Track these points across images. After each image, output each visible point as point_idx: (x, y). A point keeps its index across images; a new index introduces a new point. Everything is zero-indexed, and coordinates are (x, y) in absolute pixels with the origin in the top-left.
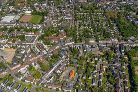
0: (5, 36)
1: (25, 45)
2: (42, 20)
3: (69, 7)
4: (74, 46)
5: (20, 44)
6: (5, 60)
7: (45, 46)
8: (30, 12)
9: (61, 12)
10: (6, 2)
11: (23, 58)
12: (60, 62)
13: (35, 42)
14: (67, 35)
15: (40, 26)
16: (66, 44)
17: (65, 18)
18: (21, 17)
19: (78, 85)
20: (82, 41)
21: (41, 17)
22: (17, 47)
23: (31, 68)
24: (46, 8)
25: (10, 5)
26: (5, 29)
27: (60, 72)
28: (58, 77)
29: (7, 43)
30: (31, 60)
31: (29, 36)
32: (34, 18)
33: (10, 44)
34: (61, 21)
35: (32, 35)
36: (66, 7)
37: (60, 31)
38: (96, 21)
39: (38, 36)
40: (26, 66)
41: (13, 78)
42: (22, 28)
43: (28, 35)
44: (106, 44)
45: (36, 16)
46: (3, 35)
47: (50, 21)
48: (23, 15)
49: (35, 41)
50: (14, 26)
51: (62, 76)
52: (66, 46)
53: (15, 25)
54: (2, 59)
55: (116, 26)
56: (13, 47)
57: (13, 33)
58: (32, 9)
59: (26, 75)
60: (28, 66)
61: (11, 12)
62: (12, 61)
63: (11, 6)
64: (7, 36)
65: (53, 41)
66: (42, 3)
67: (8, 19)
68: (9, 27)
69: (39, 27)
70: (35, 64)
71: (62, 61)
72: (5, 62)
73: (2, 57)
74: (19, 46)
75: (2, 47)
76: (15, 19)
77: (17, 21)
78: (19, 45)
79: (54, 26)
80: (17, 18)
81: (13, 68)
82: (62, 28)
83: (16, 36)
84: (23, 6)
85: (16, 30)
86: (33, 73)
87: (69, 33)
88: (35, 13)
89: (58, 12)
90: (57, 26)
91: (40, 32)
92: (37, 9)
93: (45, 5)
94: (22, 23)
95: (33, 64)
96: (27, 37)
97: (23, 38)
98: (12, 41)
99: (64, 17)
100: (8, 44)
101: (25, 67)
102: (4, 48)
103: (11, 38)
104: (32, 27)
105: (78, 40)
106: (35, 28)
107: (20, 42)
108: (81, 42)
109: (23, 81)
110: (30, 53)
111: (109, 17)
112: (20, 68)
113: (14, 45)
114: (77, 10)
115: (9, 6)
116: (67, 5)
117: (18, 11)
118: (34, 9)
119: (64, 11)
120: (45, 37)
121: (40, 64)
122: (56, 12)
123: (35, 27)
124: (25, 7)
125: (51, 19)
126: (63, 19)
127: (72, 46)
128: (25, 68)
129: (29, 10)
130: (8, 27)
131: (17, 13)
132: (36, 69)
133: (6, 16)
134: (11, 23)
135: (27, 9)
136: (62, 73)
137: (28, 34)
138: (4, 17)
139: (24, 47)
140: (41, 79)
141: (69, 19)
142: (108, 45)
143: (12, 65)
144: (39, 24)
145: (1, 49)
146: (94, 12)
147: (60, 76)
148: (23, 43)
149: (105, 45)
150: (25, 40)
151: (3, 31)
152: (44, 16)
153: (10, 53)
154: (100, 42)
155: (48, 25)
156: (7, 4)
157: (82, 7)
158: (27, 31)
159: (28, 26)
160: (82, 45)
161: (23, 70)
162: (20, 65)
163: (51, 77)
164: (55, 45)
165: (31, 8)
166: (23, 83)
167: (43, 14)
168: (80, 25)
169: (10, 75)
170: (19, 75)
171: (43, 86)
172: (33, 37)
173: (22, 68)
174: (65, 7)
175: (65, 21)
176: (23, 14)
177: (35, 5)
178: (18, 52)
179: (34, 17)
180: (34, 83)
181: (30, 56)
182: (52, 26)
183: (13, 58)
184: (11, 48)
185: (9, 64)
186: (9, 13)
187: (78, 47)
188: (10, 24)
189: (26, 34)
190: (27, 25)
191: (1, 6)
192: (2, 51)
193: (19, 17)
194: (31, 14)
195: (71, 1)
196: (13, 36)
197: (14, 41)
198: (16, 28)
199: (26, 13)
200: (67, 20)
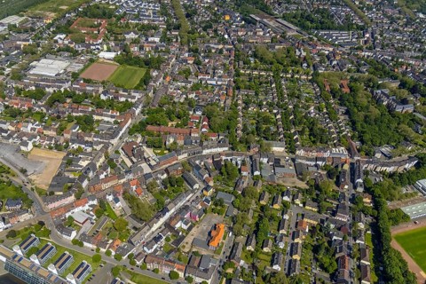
0: (38, 113)
1: (90, 144)
2: (146, 81)
3: (221, 51)
4: (229, 158)
5: (79, 139)
6: (30, 181)
7: (149, 152)
8: (112, 55)
9: (197, 63)
10: (48, 22)
11: (82, 178)
12: (187, 199)
13: (120, 138)
14: (209, 126)
15: (138, 96)
16: (206, 152)
17: (209, 79)
18: (85, 67)
19: (232, 265)
20: (252, 146)
21: (141, 72)
22: (67, 147)
23: (102, 209)
24: (157, 48)
25: (59, 30)
26: (39, 94)
27: (185, 227)
28: (179, 240)
29: (40, 133)
30: (105, 186)
31: (106, 119)
32: (122, 73)
33: (50, 138)
34: (195, 88)
35: (112, 117)
36: (213, 51)
37: (191, 113)
38: (291, 95)
39: (130, 121)
40: (91, 203)
41: (48, 233)
42: (86, 95)
43: (103, 118)
44: (317, 159)
45: (128, 67)
46: (30, 109)
47: (166, 83)
48: (92, 61)
49: (120, 135)
50: (65, 90)
51: (189, 239)
52: (207, 157)
53: (67, 85)
54: (24, 178)
55: (345, 114)
56: (58, 147)
57: (61, 107)
58: (118, 48)
59: (87, 228)
60: (95, 202)
61: (59, 50)
62: (51, 186)
63: (62, 33)
64: (43, 116)
65: (172, 140)
66: (149, 33)
67: (48, 67)
68: (50, 90)
69: (134, 97)
70: (116, 200)
71: (191, 195)
72: (29, 186)
73: (24, 171)
74: (76, 146)
75: (26, 144)
76: (69, 70)
77: (75, 76)
78: (73, 142)
79: (176, 100)
80: (77, 67)
81: (51, 206)
82: (199, 107)
83: (69, 117)
84: (96, 38)
85: (68, 100)
86: (108, 223)
87: (218, 121)
88: (126, 59)
89: (191, 62)
90: (186, 99)
91: (138, 111)
92: (132, 49)
93: (157, 39)
94: (88, 81)
95: (110, 198)
96: (98, 121)
97: (86, 123)
98: (56, 130)
99: (207, 77)
100: (43, 137)
101: (87, 205)
102: (30, 146)
103: (53, 120)
104: (116, 98)
105: (240, 142)
106: (123, 99)
107: (78, 135)
108: (249, 148)
109: (78, 243)
110: (104, 168)
111: (328, 88)
112: (71, 206)
113: (62, 140)
114: (241, 63)
115: (55, 33)
116: (215, 46)
117: (80, 48)
118: (125, 49)
119: (207, 61)
120: (149, 127)
121: (130, 199)
122: (185, 61)
123: (122, 96)
124: (100, 41)
125: (168, 79)
126: (201, 82)
127: (224, 158)
128: (86, 207)
129: (109, 50)
130: (47, 90)
131: (75, 54)
132: (118, 213)
133: (43, 60)
134: (58, 80)
135: (105, 47)
136: (190, 229)
137: (102, 115)
138: (39, 60)
139: (89, 149)
140: (130, 242)
141: (219, 83)
142: (320, 163)
143: (49, 196)
144: (137, 89)
145: (23, 148)
146: (287, 72)
147: (183, 237)
148: (86, 139)
150: (92, 130)
151: (33, 101)
152: (152, 70)
153: (46, 162)
154: (300, 152)
155: (161, 95)
156: (49, 26)
157: (255, 56)
158: (99, 105)
159: (105, 93)
160: (251, 157)
161: (79, 213)
162: (72, 198)
163: (157, 239)
164: (174, 150)
165: (116, 45)
166: (76, 249)
167: (148, 63)
168: (247, 104)
170: (68, 225)
171: (133, 263)
172: (116, 122)
173: (77, 206)
174: (210, 51)
175: (206, 87)
176: (94, 57)
177: (127, 36)
178: (69, 163)
179: (121, 68)
180: (108, 253)
181: (102, 176)
182: (172, 97)
183: (54, 178)
184: (51, 148)
185: (40, 192)
186: (53, 52)
187: (239, 162)
188: (54, 81)
189: (98, 115)
190: (101, 90)
191: (33, 30)
192: (25, 155)
193: (82, 66)
194: (114, 59)
195: (226, 36)
196: (59, 117)
197: (61, 131)
198: (69, 95)
199: (102, 55)
200: (213, 86)
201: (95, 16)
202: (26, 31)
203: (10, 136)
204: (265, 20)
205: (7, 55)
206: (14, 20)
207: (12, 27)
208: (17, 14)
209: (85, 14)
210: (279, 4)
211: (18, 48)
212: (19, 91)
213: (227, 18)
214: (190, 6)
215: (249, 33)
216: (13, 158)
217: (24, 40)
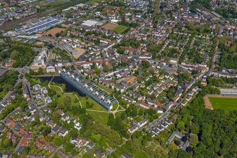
0: (81, 37)
1: (96, 49)
2: (126, 31)
3: (169, 23)
4: (149, 61)
5: (93, 47)
6: (73, 56)
8: (117, 21)
9: (155, 27)
10: (95, 6)
11: (90, 57)
12: (125, 70)
14: (147, 50)
15: (121, 36)
16: (140, 57)
17: (156, 34)
18: (104, 24)
22: (88, 48)
23: (93, 67)
24: (138, 20)
26: (83, 31)
27: (120, 76)
28: (116, 80)
29: (80, 43)
30: (97, 60)
31: (105, 42)
32: (118, 28)
33: (83, 45)
34: (148, 36)
35: (107, 41)
36: (165, 23)
39: (114, 44)
40: (90, 64)
42: (100, 34)
45: (122, 26)
46: (79, 36)
47: (135, 33)
48: (107, 22)
49: (109, 47)
50: (93, 31)
51: (120, 80)
52: (140, 59)
53: (94, 29)
54: (71, 55)
55: (220, 54)
56: (85, 48)
57: (89, 36)
59: (87, 71)
60: (92, 64)
61: (96, 18)
62: (79, 58)
63: (99, 11)
65: (128, 52)
66: (137, 14)
67: (89, 23)
68: (87, 30)
69: (119, 36)
70: (99, 65)
71: (127, 69)
73: (71, 53)
74: (91, 48)
75: (74, 45)
76: (97, 24)
77: (98, 26)
80: (100, 24)
81: (77, 62)
82: (145, 43)
83: (92, 39)
84: (112, 14)
85: (93, 35)
86: (94, 71)
88: (123, 23)
89: (152, 27)
90: (142, 40)
91: (119, 41)
92: (126, 19)
93: (140, 16)
94: (103, 29)
95: (97, 64)
96: (102, 42)
97: (97, 42)
100: (81, 45)
102: (76, 46)
103: (86, 40)
104: (112, 36)
106: (114, 37)
107: (93, 45)
108: (160, 59)
109: (83, 73)
110: (98, 55)
111: (217, 43)
112: (84, 63)
113: (86, 46)
114: (177, 29)
115: (96, 11)
116: (167, 21)
117: (104, 17)
118: (123, 19)
119: (160, 27)
120: (121, 47)
122: (149, 26)
123: (115, 35)
124: (114, 15)
125: (137, 31)
126: (152, 34)
127: (147, 60)
128: (88, 65)
129: (116, 19)
131: (101, 19)
133: (88, 20)
134: (92, 27)
135: (115, 17)
136: (122, 77)
137: (104, 40)
138: (86, 20)
140: (99, 76)
141: (161, 36)
142: (190, 68)
143: (77, 60)
144: (121, 34)
145: (73, 47)
147: (118, 79)
148: (96, 47)
149: (187, 68)
150: (99, 45)
151: (80, 33)
152: (131, 28)
153: (80, 52)
154: (183, 64)
155: (131, 37)
156: (95, 8)
157: (186, 27)
158: (104, 37)
161: (85, 66)
162: (84, 61)
163: (109, 78)
164: (128, 55)
165: (120, 17)
166: (82, 75)
167: (131, 25)
168: (169, 44)
169: (73, 66)
171: (98, 82)
172: (108, 43)
173: (86, 64)
174: (164, 23)
175: (154, 37)
176: (109, 21)
177: (126, 14)
178: (87, 53)
179: (119, 26)
181: (97, 58)
182: (136, 39)
183: (80, 56)
184: (82, 48)
185: (75, 59)
186: (93, 18)
188: (90, 28)
189: (102, 40)
190: (107, 32)
191: (87, 9)
192: (73, 49)
193: (103, 24)
194: (117, 23)
195: (176, 17)
196: (88, 39)
197: (87, 43)
198: (94, 33)
199: (112, 21)
200: (157, 37)
201: (115, 5)
202: (85, 10)
203: (70, 43)
204: (203, 12)
205: (75, 17)
206: (81, 5)
207: (80, 8)
208: (83, 3)
209: (111, 4)
210: (219, 5)
211: (80, 15)
212: (76, 30)
213: (182, 9)
214: (164, 3)
215: (190, 17)
216: (69, 49)
217: (83, 13)
